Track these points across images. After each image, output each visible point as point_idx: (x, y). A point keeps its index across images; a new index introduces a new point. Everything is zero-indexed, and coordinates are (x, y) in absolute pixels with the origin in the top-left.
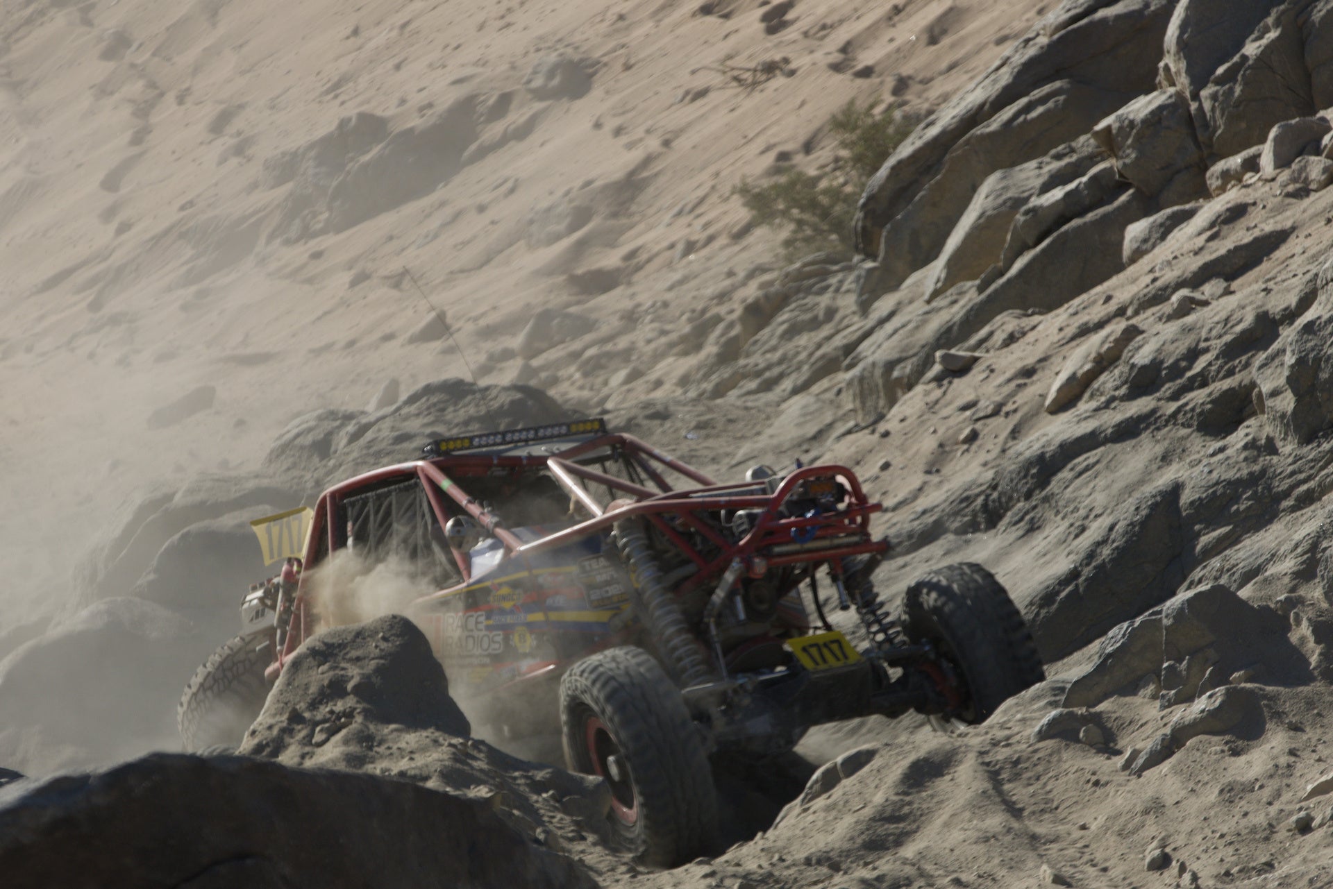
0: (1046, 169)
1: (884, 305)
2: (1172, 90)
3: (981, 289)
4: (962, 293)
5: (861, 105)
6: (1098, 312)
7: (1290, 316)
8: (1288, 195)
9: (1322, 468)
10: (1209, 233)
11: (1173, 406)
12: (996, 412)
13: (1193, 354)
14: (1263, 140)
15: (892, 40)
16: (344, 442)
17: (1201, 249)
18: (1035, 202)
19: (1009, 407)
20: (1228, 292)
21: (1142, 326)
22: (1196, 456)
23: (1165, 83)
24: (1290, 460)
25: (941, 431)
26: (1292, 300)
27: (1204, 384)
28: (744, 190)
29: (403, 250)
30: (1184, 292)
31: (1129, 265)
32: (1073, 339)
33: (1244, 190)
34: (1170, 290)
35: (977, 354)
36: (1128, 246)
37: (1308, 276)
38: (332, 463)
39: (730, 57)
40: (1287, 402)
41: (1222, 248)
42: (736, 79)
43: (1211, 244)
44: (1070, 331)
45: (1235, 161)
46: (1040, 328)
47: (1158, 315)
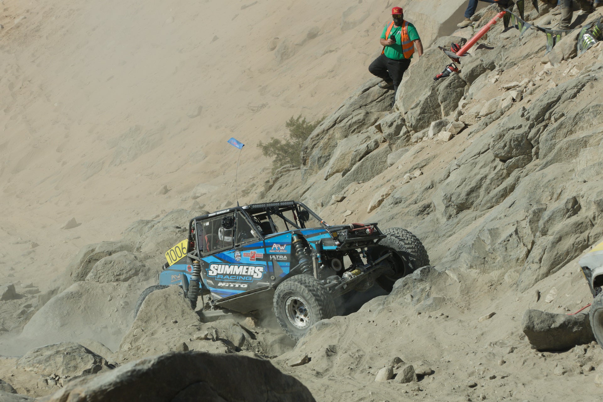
0: (359, 137)
1: (311, 180)
2: (398, 112)
3: (343, 175)
4: (337, 177)
5: (295, 118)
6: (381, 182)
7: (441, 181)
8: (438, 143)
9: (454, 228)
10: (414, 156)
11: (408, 209)
12: (352, 213)
13: (413, 193)
14: (428, 126)
15: (300, 96)
16: (147, 230)
17: (412, 161)
18: (358, 148)
19: (356, 212)
20: (422, 173)
21: (396, 185)
22: (416, 225)
23: (396, 110)
24: (444, 225)
25: (335, 220)
26: (442, 176)
27: (416, 203)
28: (260, 145)
29: (152, 166)
30: (408, 174)
31: (390, 167)
32: (374, 190)
33: (424, 142)
34: (403, 174)
35: (344, 196)
36: (389, 161)
37: (446, 169)
38: (144, 237)
39: (250, 103)
40: (442, 208)
41: (418, 160)
42: (253, 110)
43: (415, 159)
44: (374, 187)
45: (420, 134)
46: (363, 187)
47: (401, 182)
